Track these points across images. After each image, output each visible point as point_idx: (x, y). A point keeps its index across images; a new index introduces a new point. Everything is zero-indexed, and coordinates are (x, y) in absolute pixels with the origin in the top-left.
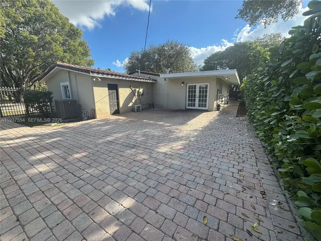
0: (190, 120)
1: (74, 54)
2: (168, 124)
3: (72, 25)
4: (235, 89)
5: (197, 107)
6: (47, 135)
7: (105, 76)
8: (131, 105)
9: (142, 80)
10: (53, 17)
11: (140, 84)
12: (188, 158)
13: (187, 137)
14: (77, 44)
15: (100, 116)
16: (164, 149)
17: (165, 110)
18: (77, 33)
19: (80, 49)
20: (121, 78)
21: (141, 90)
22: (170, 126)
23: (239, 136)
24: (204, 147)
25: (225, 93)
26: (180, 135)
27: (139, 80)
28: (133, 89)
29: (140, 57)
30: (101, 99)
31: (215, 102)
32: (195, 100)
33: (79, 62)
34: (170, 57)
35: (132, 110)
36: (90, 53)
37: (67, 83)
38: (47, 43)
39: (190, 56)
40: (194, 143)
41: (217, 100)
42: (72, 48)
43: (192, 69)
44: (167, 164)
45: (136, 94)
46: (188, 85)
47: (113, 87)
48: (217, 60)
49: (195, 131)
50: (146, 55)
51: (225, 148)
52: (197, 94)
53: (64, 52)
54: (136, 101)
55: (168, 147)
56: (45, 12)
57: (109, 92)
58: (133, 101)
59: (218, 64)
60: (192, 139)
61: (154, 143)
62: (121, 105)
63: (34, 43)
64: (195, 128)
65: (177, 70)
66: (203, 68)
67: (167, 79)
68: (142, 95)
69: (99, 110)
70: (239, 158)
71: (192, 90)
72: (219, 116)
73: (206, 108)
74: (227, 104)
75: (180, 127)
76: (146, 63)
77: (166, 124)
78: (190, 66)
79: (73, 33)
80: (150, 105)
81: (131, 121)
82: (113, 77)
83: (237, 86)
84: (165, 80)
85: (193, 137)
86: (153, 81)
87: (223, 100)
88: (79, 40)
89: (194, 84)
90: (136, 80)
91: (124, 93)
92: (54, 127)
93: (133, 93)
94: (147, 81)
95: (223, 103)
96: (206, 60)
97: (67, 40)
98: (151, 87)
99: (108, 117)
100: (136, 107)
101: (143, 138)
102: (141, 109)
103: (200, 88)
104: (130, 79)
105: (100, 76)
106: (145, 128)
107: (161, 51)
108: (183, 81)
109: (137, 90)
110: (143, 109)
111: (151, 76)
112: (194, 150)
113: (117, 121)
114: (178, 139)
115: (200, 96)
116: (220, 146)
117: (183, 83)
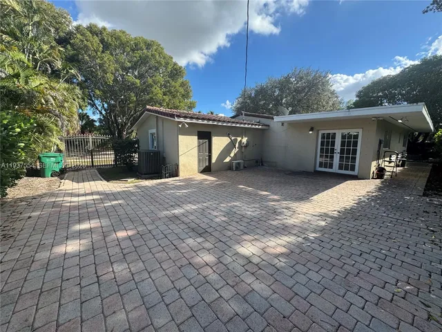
0: (318, 192)
1: (174, 97)
2: (276, 197)
3: (175, 64)
4: (421, 140)
5: (335, 169)
6: (113, 194)
7: (194, 121)
8: (228, 160)
9: (246, 126)
10: (157, 57)
11: (243, 132)
12: (290, 283)
13: (302, 229)
14: (177, 84)
15: (183, 174)
16: (249, 249)
17: (279, 171)
18: (180, 72)
19: (181, 90)
20: (215, 123)
21: (245, 140)
22: (278, 201)
23: (429, 246)
24: (333, 261)
25: (398, 146)
26: (291, 221)
27: (242, 126)
28: (233, 138)
29: (253, 95)
30: (187, 151)
31: (374, 164)
32: (332, 157)
33: (179, 104)
34: (297, 91)
35: (229, 167)
36: (191, 94)
37: (154, 131)
38: (148, 86)
39: (333, 88)
40: (313, 245)
41: (378, 159)
42: (173, 90)
43: (334, 107)
44: (243, 288)
45: (237, 146)
46: (321, 133)
47: (205, 136)
48: (382, 91)
49: (323, 216)
50: (262, 92)
51: (389, 275)
52: (338, 147)
53: (164, 95)
54: (235, 155)
55: (258, 244)
56: (149, 54)
57: (199, 142)
58: (232, 155)
59: (385, 96)
60: (312, 236)
61: (236, 232)
62: (214, 160)
63: (136, 87)
64: (323, 211)
65: (308, 109)
66: (354, 104)
67: (285, 124)
68: (246, 146)
69: (184, 165)
70: (430, 318)
71: (328, 141)
72: (380, 189)
73: (355, 173)
74: (403, 165)
75: (294, 205)
76: (262, 102)
77: (272, 198)
78: (331, 103)
79: (176, 72)
80: (257, 162)
81: (221, 184)
82: (205, 122)
83: (427, 134)
84: (283, 124)
85: (314, 231)
86: (264, 127)
87: (394, 158)
88: (180, 81)
89: (331, 132)
90: (238, 125)
91: (219, 143)
92: (129, 184)
93: (232, 144)
94: (253, 126)
95: (392, 164)
96: (360, 92)
97: (168, 82)
98: (261, 135)
99: (194, 176)
100: (234, 164)
101: (224, 219)
102: (242, 167)
103: (343, 137)
104: (229, 125)
105: (188, 121)
106: (236, 200)
107: (284, 85)
108: (312, 126)
109: (239, 139)
110: (245, 167)
111: (261, 119)
112: (309, 265)
113: (201, 182)
114: (285, 230)
115: (342, 151)
116: (375, 266)
117: (312, 129)
